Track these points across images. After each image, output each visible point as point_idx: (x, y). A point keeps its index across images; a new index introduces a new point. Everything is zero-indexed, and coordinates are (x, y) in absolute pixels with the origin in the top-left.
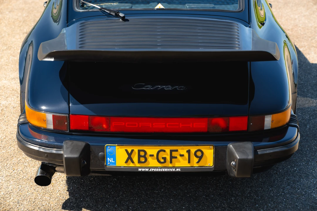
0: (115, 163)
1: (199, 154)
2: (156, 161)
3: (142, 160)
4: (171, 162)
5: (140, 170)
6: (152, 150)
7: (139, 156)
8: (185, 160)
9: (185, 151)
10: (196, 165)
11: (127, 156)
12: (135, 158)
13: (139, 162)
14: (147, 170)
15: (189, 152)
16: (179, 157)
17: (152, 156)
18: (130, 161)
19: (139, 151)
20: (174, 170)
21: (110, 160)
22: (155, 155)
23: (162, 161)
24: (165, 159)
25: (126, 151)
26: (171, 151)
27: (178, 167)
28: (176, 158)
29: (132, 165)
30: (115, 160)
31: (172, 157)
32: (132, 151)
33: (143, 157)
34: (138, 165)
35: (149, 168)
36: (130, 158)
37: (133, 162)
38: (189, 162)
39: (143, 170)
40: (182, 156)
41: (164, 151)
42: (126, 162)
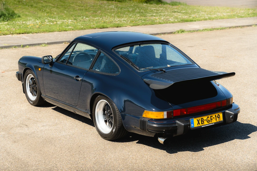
0: (194, 126)
1: (219, 116)
2: (207, 122)
3: (203, 122)
4: (211, 121)
5: (202, 127)
6: (205, 118)
7: (202, 121)
8: (215, 120)
9: (214, 116)
10: (218, 121)
11: (198, 122)
12: (200, 122)
13: (202, 123)
14: (204, 126)
15: (216, 116)
16: (213, 119)
17: (205, 120)
18: (199, 124)
19: (201, 119)
20: (212, 124)
21: (192, 125)
22: (206, 120)
23: (208, 121)
24: (209, 120)
25: (197, 120)
26: (211, 117)
27: (213, 123)
28: (212, 119)
29: (199, 125)
30: (194, 125)
31: (211, 119)
32: (199, 119)
33: (203, 121)
34: (201, 125)
35: (205, 125)
36: (199, 123)
37: (200, 124)
38: (216, 120)
39: (203, 126)
40: (214, 118)
41: (209, 117)
42: (198, 125)
